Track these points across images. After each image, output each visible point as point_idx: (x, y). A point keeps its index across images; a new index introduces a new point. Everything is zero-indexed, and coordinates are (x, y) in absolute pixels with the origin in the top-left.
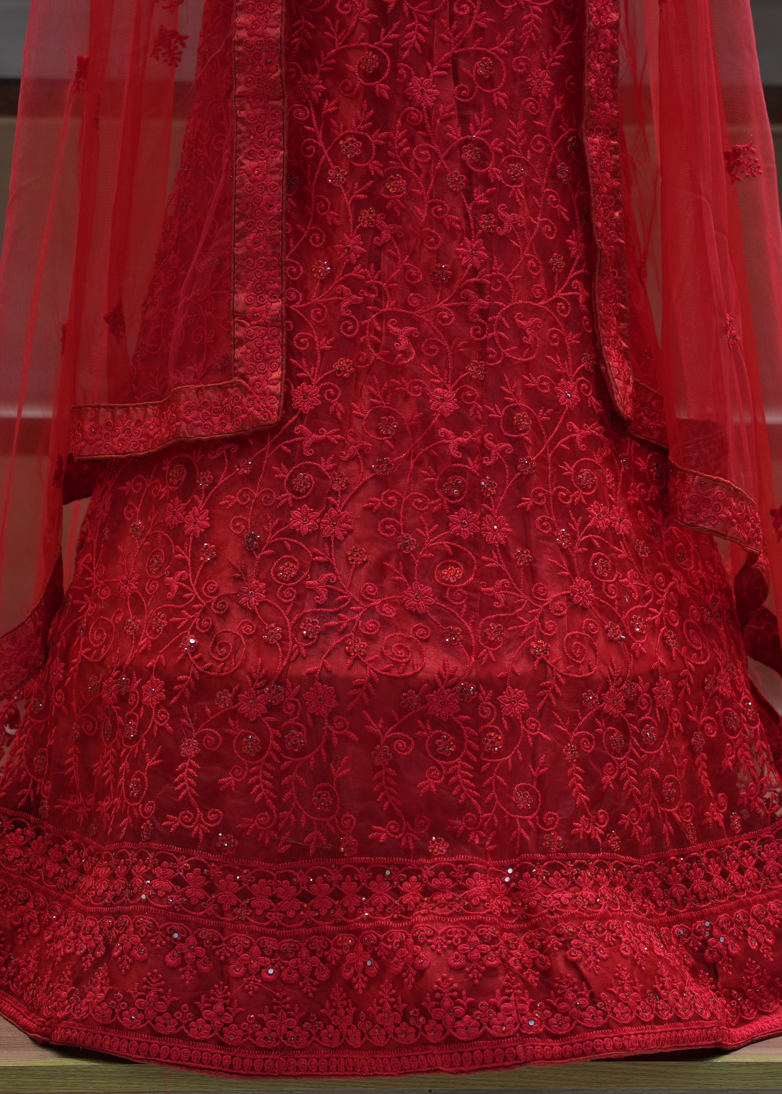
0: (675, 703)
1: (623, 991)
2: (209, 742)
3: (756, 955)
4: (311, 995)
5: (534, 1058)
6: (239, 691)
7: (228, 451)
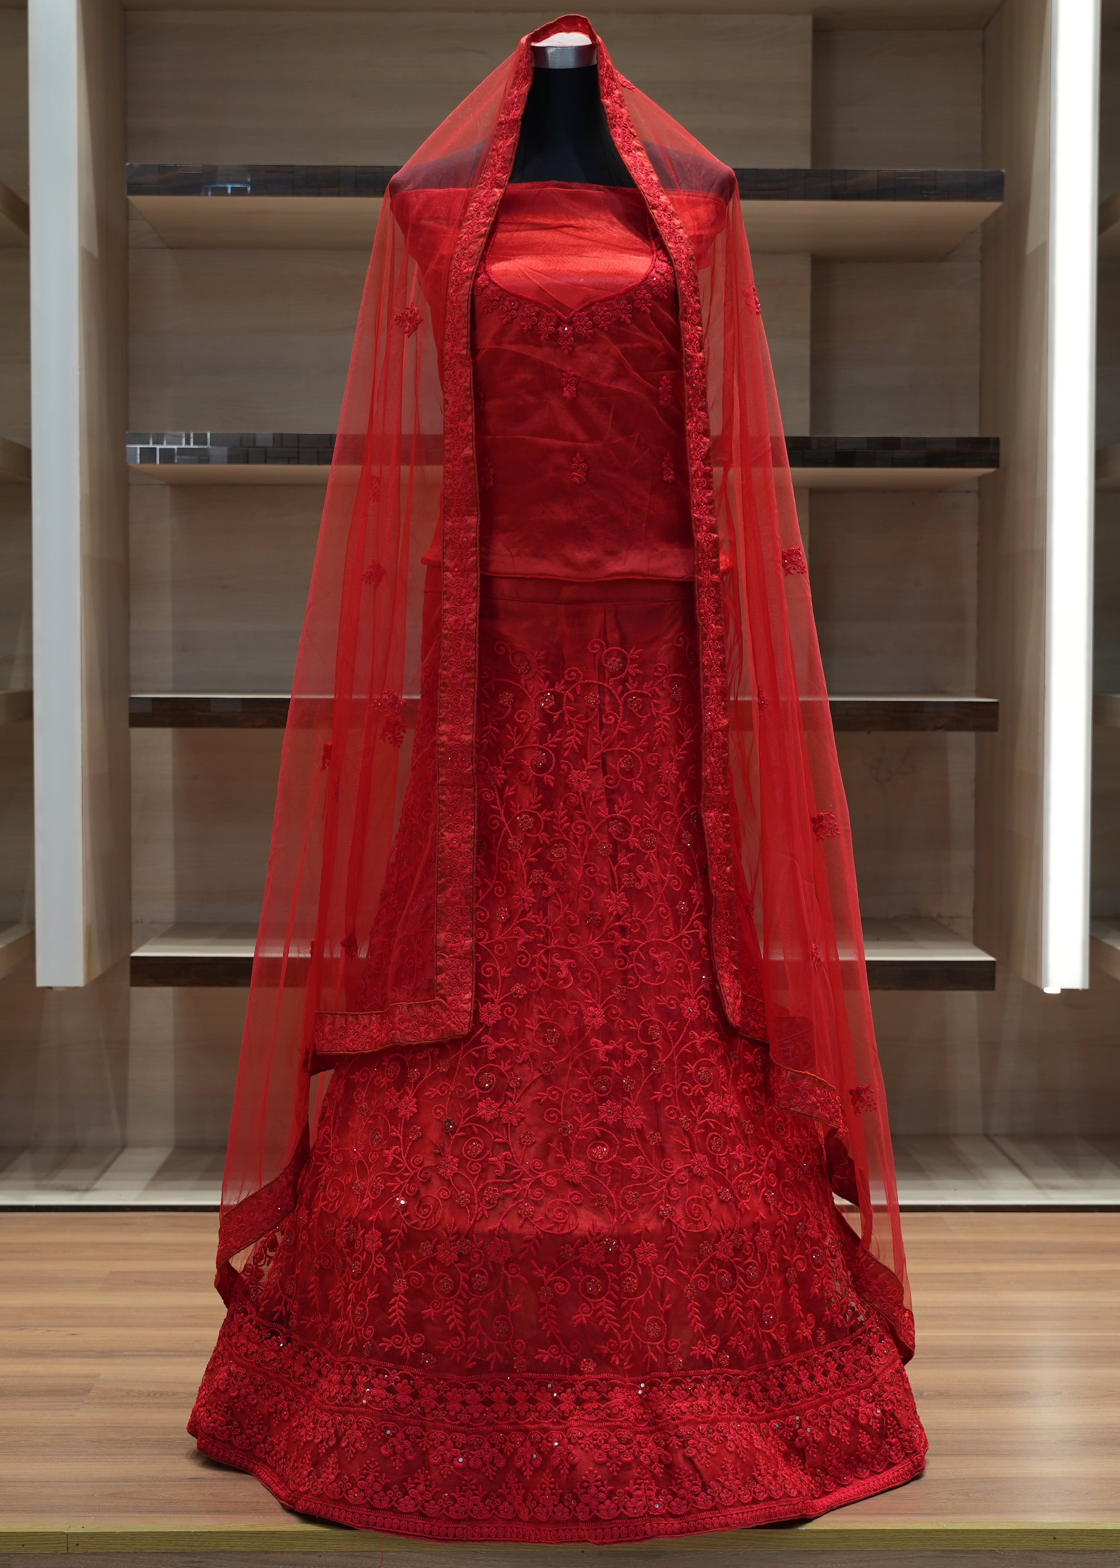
0: (773, 1247)
1: (728, 1480)
2: (414, 1281)
3: (836, 1441)
4: (491, 1478)
5: (658, 1534)
6: (438, 1243)
7: (431, 1053)
